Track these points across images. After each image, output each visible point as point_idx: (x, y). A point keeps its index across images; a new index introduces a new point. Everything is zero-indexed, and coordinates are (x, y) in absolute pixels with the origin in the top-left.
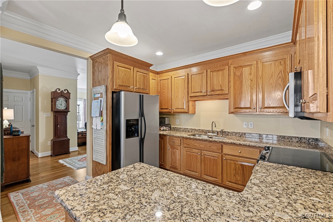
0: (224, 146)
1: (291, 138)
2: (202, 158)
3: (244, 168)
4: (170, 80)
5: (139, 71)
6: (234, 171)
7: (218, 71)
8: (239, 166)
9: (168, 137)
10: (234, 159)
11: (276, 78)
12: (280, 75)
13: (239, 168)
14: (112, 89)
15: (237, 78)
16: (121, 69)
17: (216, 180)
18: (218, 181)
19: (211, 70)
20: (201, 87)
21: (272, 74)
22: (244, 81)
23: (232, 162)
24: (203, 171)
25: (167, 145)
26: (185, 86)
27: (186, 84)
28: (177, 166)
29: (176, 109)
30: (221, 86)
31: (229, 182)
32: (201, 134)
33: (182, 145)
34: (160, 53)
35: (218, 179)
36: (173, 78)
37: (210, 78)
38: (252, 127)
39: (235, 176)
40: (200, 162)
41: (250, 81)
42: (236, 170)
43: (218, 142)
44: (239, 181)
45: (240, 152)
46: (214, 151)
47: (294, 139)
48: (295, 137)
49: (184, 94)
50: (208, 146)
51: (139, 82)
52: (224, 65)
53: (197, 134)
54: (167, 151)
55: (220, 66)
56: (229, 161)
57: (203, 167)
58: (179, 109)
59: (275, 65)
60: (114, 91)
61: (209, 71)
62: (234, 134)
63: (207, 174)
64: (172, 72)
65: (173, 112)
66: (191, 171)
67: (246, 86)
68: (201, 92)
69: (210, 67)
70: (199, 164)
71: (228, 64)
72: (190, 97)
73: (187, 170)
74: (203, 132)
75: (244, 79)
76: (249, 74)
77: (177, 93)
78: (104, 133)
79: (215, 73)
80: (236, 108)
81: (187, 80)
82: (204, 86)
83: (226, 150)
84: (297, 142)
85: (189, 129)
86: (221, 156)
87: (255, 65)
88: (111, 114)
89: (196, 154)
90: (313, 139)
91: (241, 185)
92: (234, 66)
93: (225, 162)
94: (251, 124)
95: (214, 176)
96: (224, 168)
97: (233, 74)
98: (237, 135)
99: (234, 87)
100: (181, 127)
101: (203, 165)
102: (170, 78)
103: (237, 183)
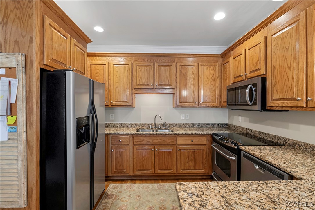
0: (179, 138)
1: (213, 124)
2: (156, 153)
3: (196, 154)
4: (107, 66)
5: (77, 44)
6: (187, 159)
7: (166, 66)
8: (191, 154)
9: (111, 136)
10: (187, 148)
11: (210, 80)
12: (213, 78)
13: (191, 155)
14: (40, 64)
15: (182, 75)
16: (56, 33)
17: (171, 172)
18: (172, 173)
19: (159, 64)
20: (147, 79)
21: (208, 76)
22: (188, 78)
23: (185, 151)
24: (157, 166)
25: (109, 146)
26: (129, 77)
27: (130, 74)
28: (125, 169)
29: (116, 101)
30: (168, 81)
31: (182, 170)
32: (143, 129)
33: (130, 143)
34: (99, 29)
35: (172, 171)
36: (112, 65)
37: (157, 72)
38: (188, 118)
39: (188, 164)
40: (154, 158)
41: (193, 79)
42: (189, 158)
43: (173, 135)
44: (192, 166)
45: (193, 141)
46: (169, 144)
47: (215, 125)
48: (216, 124)
49: (127, 85)
50: (162, 140)
51: (77, 61)
52: (171, 61)
53: (140, 129)
54: (109, 154)
55: (167, 61)
56: (183, 151)
57: (157, 162)
58: (120, 101)
59: (210, 69)
60: (43, 67)
61: (156, 64)
62: (174, 125)
63: (161, 169)
64: (109, 57)
65: (111, 106)
66: (143, 170)
67: (189, 83)
68: (148, 85)
69: (157, 61)
70: (153, 161)
71: (175, 61)
72: (134, 88)
73: (138, 170)
74: (145, 126)
75: (188, 77)
76: (192, 74)
77: (117, 84)
78: (22, 147)
79: (162, 68)
80: (182, 102)
81: (131, 69)
82: (152, 79)
83: (180, 141)
84: (217, 127)
85: (127, 125)
86: (175, 148)
87: (196, 66)
88: (39, 110)
89: (150, 150)
90: (225, 124)
91: (193, 170)
92: (180, 64)
93: (179, 153)
94: (187, 116)
95: (169, 169)
96: (179, 158)
97: (179, 71)
98: (177, 126)
99: (180, 83)
100: (118, 123)
101: (157, 160)
102: (107, 64)
103: (190, 168)
